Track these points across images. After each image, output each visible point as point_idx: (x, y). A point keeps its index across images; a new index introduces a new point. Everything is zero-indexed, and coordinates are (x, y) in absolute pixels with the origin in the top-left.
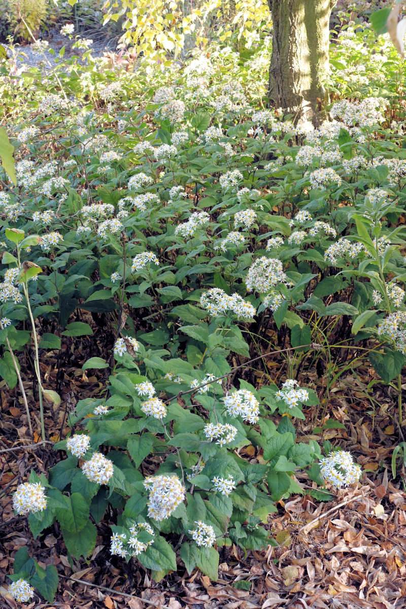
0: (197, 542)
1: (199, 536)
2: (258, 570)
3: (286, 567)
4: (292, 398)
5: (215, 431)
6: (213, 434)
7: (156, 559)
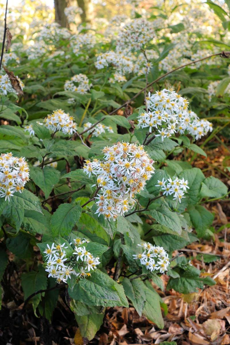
0: (148, 267)
1: (148, 260)
2: (177, 329)
3: (206, 322)
4: (198, 127)
5: (153, 119)
6: (152, 122)
7: (108, 285)
